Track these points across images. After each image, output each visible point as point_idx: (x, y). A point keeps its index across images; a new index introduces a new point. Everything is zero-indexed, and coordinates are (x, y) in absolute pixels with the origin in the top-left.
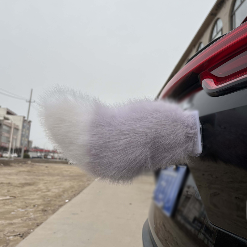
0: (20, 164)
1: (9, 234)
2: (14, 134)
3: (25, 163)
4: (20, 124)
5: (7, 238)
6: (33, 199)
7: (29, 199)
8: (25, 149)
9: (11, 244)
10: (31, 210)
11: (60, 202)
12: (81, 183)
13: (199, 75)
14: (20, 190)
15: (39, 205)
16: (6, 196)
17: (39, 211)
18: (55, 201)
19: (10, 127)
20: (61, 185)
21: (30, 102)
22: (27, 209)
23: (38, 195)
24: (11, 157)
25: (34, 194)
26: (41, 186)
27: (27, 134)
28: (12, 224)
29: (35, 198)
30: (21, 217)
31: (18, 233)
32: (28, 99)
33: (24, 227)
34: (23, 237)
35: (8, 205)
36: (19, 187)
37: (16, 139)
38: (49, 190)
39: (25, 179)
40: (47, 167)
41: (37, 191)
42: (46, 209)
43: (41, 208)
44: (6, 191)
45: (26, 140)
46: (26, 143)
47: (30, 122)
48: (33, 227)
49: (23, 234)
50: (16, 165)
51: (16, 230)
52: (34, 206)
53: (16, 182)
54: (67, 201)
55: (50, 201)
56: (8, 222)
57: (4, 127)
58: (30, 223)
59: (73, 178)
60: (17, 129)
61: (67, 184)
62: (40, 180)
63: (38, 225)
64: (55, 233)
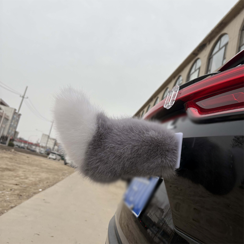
0: (4, 151)
2: (4, 123)
3: (9, 150)
4: (10, 115)
6: (10, 184)
7: (5, 182)
8: (11, 138)
10: (7, 193)
11: (35, 189)
12: (56, 177)
13: (185, 104)
15: (15, 190)
17: (15, 195)
18: (31, 188)
19: (1, 117)
20: (38, 175)
21: (23, 97)
22: (4, 191)
25: (13, 179)
26: (20, 173)
27: (15, 125)
32: (22, 94)
37: (4, 128)
38: (27, 178)
39: (7, 164)
40: (28, 157)
41: (16, 177)
42: (21, 194)
43: (17, 192)
45: (14, 130)
46: (13, 132)
47: (20, 115)
48: (7, 209)
52: (11, 190)
54: (40, 190)
55: (27, 187)
58: (5, 204)
59: (49, 170)
60: (7, 119)
61: (44, 175)
62: (20, 167)
63: (12, 208)
64: (26, 216)
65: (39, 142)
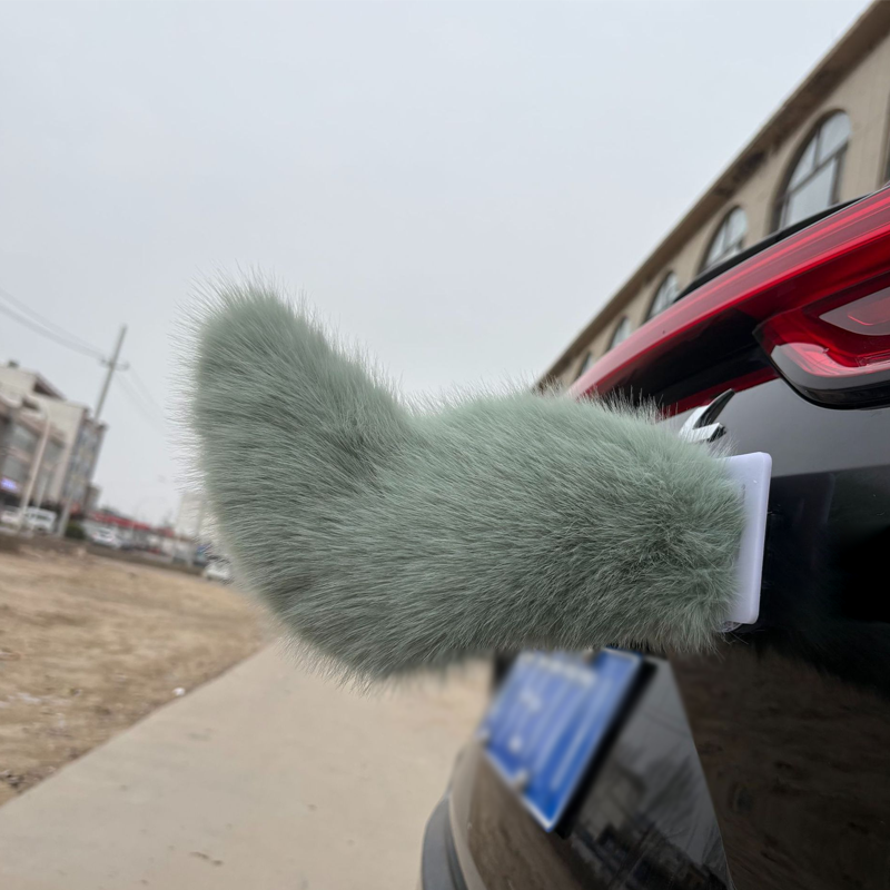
0: (52, 553)
2: (47, 457)
3: (68, 552)
4: (68, 429)
6: (72, 670)
7: (56, 666)
8: (75, 509)
10: (61, 702)
11: (156, 690)
12: (232, 643)
13: (759, 326)
14: (36, 633)
15: (88, 692)
17: (87, 710)
18: (142, 685)
19: (37, 435)
20: (167, 637)
21: (112, 365)
22: (48, 697)
24: (24, 528)
25: (79, 654)
26: (107, 631)
27: (87, 464)
29: (82, 669)
30: (23, 721)
31: (4, 769)
33: (29, 755)
34: (22, 786)
36: (34, 623)
37: (51, 476)
38: (128, 650)
39: (59, 602)
40: (133, 576)
41: (91, 644)
42: (109, 707)
43: (93, 700)
45: (83, 481)
46: (80, 490)
47: (101, 429)
48: (58, 760)
49: (21, 778)
50: (38, 554)
51: (2, 761)
52: (73, 692)
53: (29, 608)
54: (180, 691)
55: (127, 683)
57: (19, 432)
58: (51, 744)
59: (209, 621)
60: (57, 443)
61: (187, 639)
62: (105, 611)
63: (75, 755)
64: (124, 788)
65: (172, 521)
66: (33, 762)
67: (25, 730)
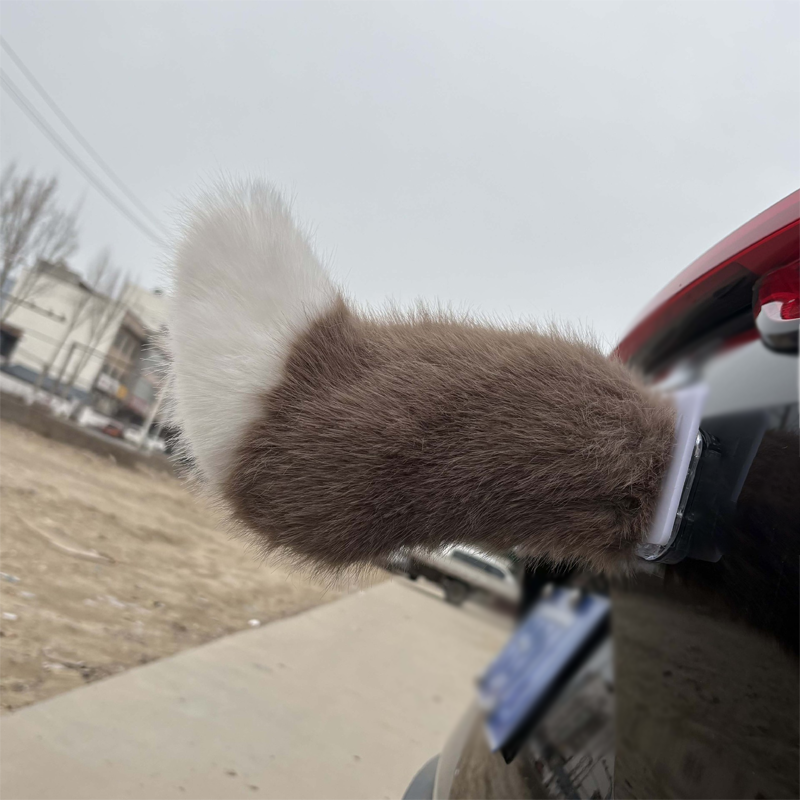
0: (165, 474)
1: (54, 656)
5: (47, 665)
6: (160, 584)
7: (147, 579)
9: (49, 684)
10: (143, 611)
11: (233, 617)
12: (315, 587)
14: (134, 545)
15: (170, 607)
16: (88, 547)
17: (164, 622)
18: (221, 610)
20: (254, 570)
22: (132, 605)
23: (179, 576)
24: (143, 447)
25: (169, 571)
26: (200, 555)
28: (73, 631)
29: (169, 586)
30: (108, 621)
31: (79, 660)
33: (104, 651)
34: (92, 678)
35: (85, 574)
36: (133, 535)
38: (215, 575)
39: (161, 520)
41: (182, 564)
42: (186, 624)
43: (173, 616)
44: (94, 534)
48: (129, 662)
49: (93, 671)
50: (152, 473)
51: (80, 652)
52: (156, 604)
53: (133, 520)
54: (255, 622)
55: (208, 606)
56: (66, 620)
58: (126, 647)
61: (273, 576)
62: (202, 536)
63: (144, 661)
64: (182, 700)
66: (106, 659)
67: (106, 630)
